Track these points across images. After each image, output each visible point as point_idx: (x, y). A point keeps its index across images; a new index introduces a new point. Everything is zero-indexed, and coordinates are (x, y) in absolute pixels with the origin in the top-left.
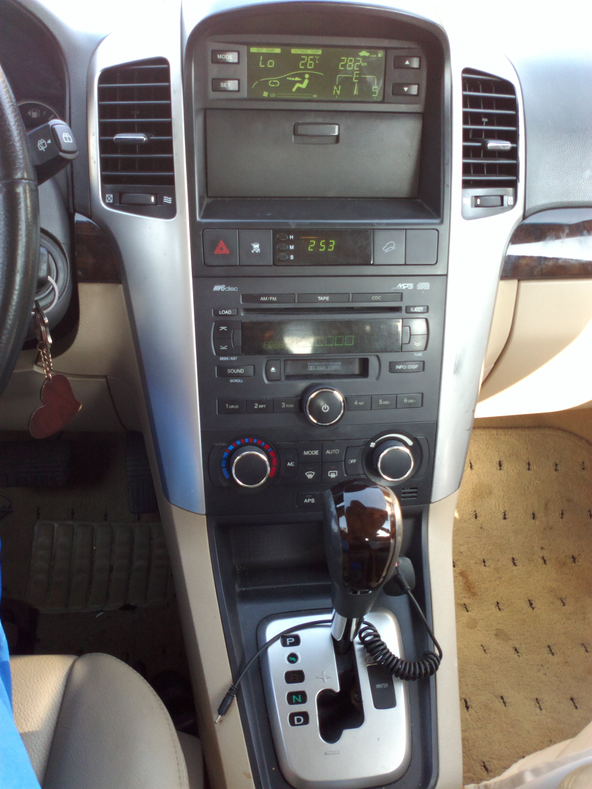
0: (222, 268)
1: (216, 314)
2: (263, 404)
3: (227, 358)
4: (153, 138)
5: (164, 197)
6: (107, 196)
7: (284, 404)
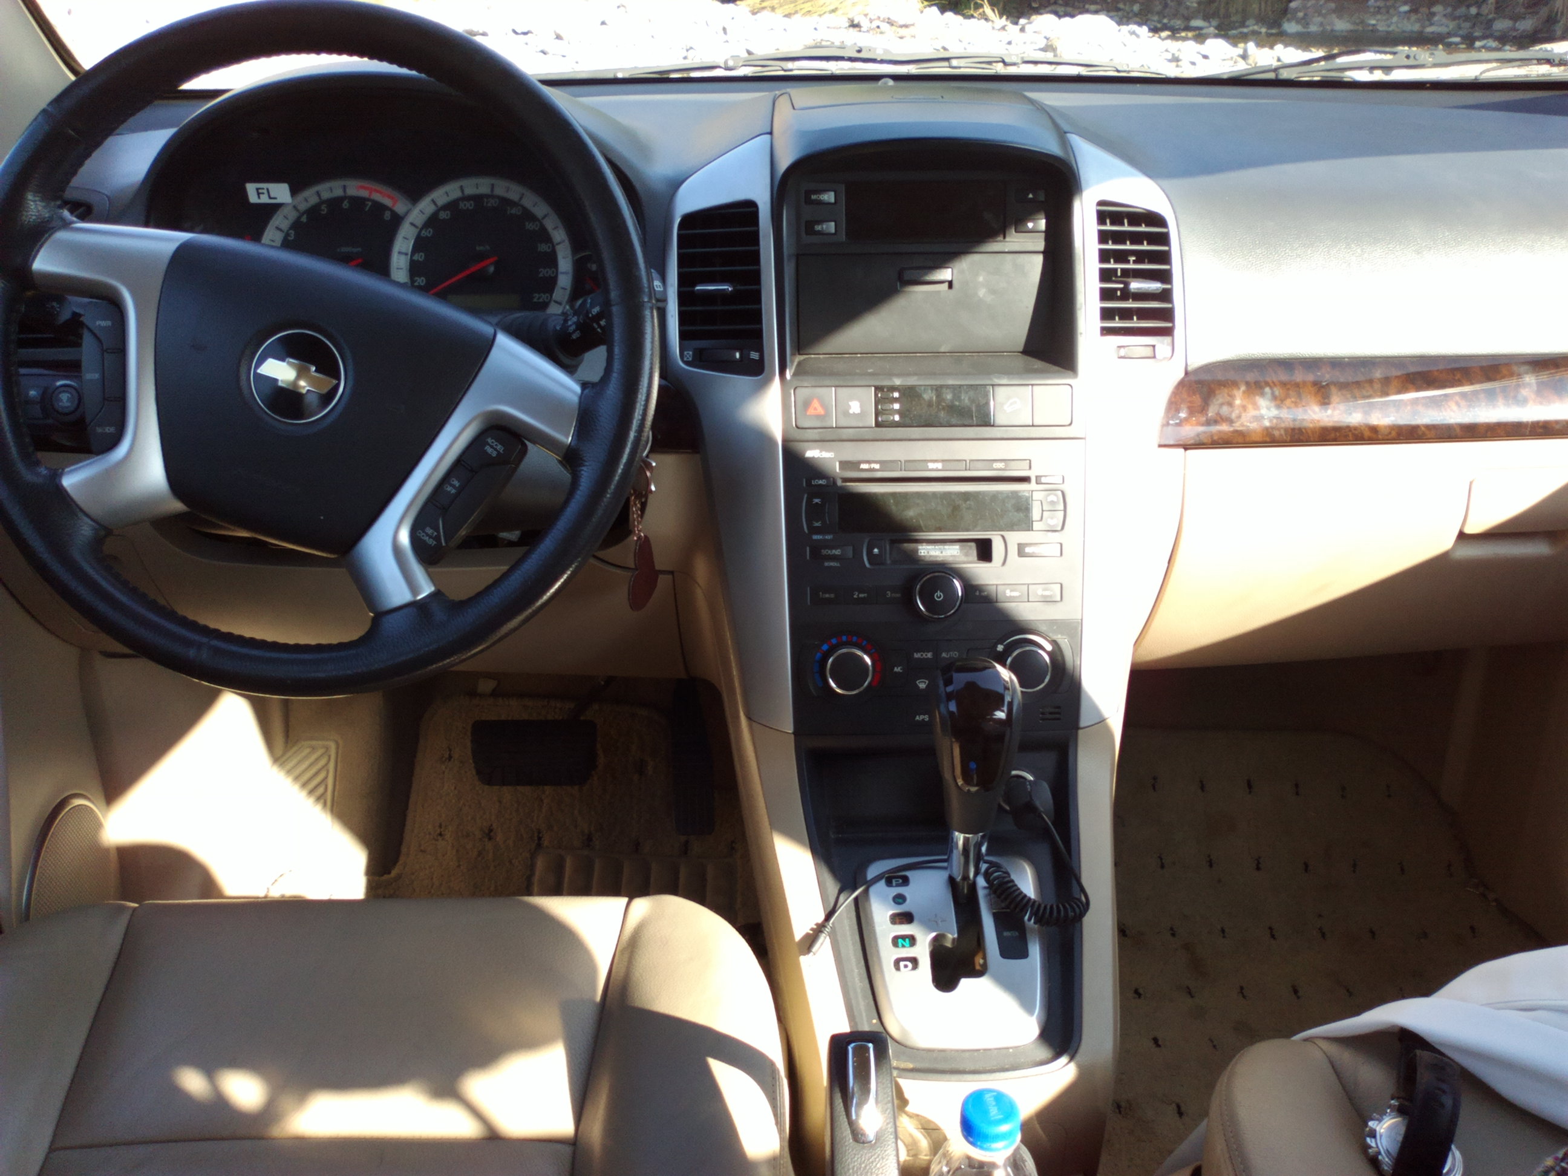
0: (816, 431)
1: (809, 483)
2: (864, 593)
3: (821, 537)
4: (739, 287)
5: (752, 352)
6: (686, 353)
7: (889, 592)
